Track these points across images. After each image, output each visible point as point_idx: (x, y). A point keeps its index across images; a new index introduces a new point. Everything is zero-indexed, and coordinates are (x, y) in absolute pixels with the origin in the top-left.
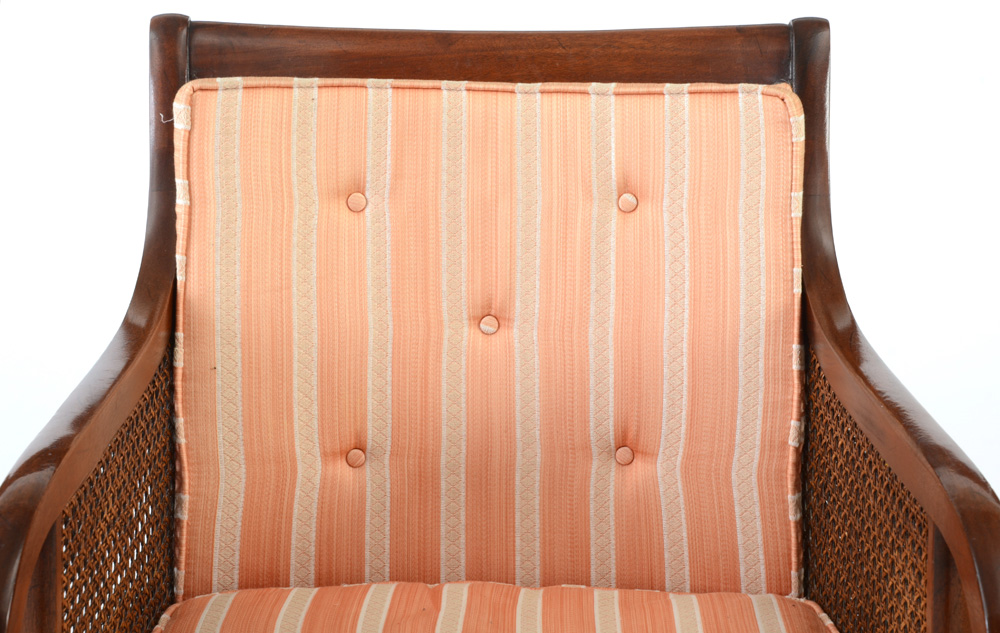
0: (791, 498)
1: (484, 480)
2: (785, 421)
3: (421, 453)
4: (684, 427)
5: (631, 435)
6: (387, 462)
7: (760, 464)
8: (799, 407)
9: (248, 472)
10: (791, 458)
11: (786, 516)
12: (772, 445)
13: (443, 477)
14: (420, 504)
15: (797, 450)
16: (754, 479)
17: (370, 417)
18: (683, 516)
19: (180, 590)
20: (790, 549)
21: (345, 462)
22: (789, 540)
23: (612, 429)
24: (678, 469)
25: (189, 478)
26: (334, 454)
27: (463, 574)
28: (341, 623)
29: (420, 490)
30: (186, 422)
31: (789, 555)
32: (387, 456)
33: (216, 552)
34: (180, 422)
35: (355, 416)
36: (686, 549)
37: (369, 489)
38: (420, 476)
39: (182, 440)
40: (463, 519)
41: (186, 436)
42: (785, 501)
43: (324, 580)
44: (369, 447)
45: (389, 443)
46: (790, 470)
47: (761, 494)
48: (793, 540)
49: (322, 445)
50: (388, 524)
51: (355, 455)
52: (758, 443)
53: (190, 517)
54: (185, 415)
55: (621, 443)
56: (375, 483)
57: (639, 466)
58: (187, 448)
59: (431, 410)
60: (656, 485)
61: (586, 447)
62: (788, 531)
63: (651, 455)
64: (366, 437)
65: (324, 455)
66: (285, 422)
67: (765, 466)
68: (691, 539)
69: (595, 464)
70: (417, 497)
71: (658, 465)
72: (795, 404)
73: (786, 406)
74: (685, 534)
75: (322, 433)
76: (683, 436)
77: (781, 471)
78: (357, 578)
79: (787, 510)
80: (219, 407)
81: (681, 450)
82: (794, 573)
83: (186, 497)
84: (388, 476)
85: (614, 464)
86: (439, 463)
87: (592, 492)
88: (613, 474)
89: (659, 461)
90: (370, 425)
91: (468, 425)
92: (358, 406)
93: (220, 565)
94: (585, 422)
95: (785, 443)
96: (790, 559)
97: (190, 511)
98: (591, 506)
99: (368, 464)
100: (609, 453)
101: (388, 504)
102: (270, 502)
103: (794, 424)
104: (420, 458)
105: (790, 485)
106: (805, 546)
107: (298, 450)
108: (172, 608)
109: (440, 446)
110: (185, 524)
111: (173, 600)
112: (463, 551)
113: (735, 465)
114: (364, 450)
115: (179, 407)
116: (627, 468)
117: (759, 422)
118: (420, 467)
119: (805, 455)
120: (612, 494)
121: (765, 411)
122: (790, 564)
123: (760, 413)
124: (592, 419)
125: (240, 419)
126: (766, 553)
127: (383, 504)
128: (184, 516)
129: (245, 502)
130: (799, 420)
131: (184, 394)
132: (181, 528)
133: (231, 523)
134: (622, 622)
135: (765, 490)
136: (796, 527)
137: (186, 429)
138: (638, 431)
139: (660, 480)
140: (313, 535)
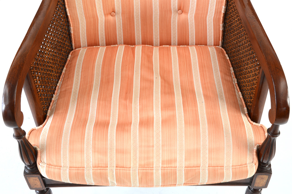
0: (221, 25)
1: (145, 19)
2: (222, 6)
3: (129, 12)
4: (195, 7)
5: (182, 8)
6: (121, 15)
7: (214, 17)
8: (225, 3)
9: (86, 21)
10: (222, 16)
11: (220, 29)
12: (217, 12)
13: (135, 18)
14: (130, 25)
15: (224, 14)
16: (212, 20)
17: (116, 5)
18: (194, 28)
19: (74, 48)
20: (220, 36)
21: (110, 15)
22: (220, 34)
23: (177, 6)
24: (193, 17)
25: (72, 23)
26: (107, 14)
27: (141, 43)
28: (111, 64)
29: (129, 21)
30: (69, 10)
31: (220, 38)
32: (121, 14)
33: (81, 39)
34: (67, 10)
35: (112, 5)
36: (194, 35)
37: (117, 22)
38: (129, 18)
39: (69, 14)
40: (140, 27)
41: (70, 13)
42: (220, 26)
43: (108, 44)
44: (116, 12)
45: (121, 10)
46: (222, 18)
47: (214, 24)
48: (221, 35)
49: (104, 12)
50: (122, 30)
51: (113, 14)
52: (214, 11)
53: (73, 32)
54: (68, 8)
55: (179, 9)
56: (118, 20)
57: (183, 15)
58: (70, 16)
59: (131, 2)
60: (188, 20)
61: (170, 10)
62: (220, 32)
63: (187, 13)
64: (115, 10)
65: (105, 15)
66: (94, 8)
67: (215, 17)
68: (196, 33)
69: (173, 14)
70: (129, 23)
71: (188, 15)
72: (224, 2)
73: (222, 2)
74: (194, 32)
75: (104, 10)
76: (195, 9)
77: (219, 19)
78: (115, 43)
79: (220, 28)
80: (77, 6)
81: (194, 12)
82: (220, 42)
83: (72, 28)
84: (121, 19)
85: (177, 14)
86: (134, 15)
87: (172, 21)
88: (177, 17)
89: (189, 14)
90: (116, 6)
91: (141, 5)
92: (112, 2)
93: (82, 42)
94: (170, 4)
95: (221, 12)
96: (220, 39)
97: (73, 31)
98: (172, 25)
99: (116, 15)
100: (176, 12)
101: (122, 25)
102: (93, 27)
103: (224, 7)
104: (129, 14)
105: (221, 22)
106: (223, 35)
107: (98, 14)
108: (72, 51)
109: (134, 11)
110: (72, 34)
111: (72, 50)
112: (141, 35)
113: (208, 17)
114: (115, 13)
115: (66, 6)
116: (181, 15)
117: (215, 6)
118: (129, 16)
119: (225, 14)
120: (177, 22)
121: (216, 4)
122: (220, 40)
123: (215, 4)
124: (172, 4)
125: (83, 8)
126: (214, 37)
127: (121, 25)
128: (72, 32)
129: (86, 28)
130: (225, 6)
131: (67, 3)
132: (72, 35)
133: (84, 33)
134: (178, 59)
135: (215, 23)
136: (222, 32)
137: (69, 11)
138: (184, 7)
139: (189, 19)
140: (104, 34)
